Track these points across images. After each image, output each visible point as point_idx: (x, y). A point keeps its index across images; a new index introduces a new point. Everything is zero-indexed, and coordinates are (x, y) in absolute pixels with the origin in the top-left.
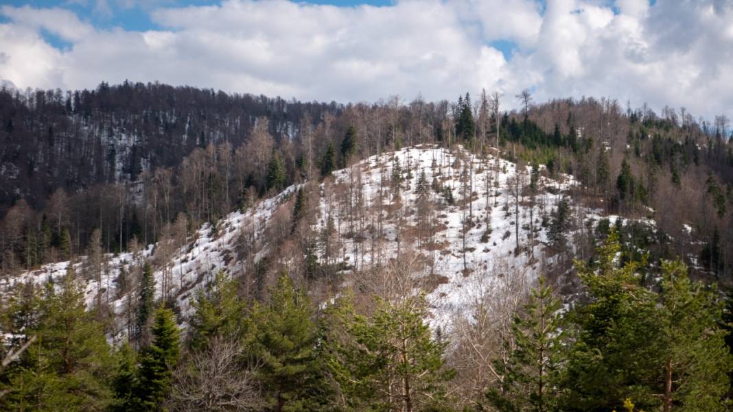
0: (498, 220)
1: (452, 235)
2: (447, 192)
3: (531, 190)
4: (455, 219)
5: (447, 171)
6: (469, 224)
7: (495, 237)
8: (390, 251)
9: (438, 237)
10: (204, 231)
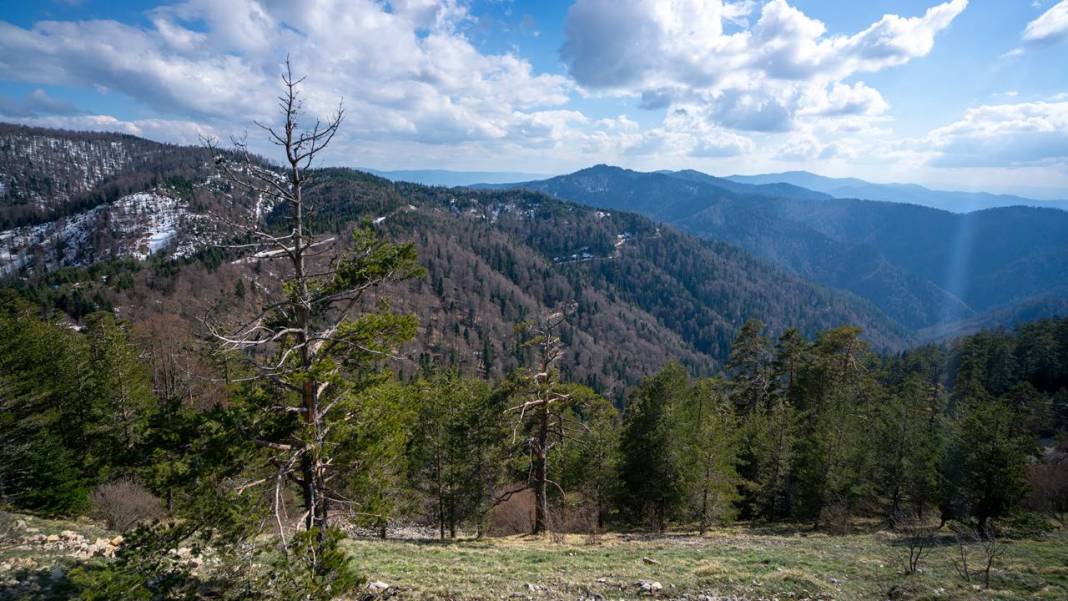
0: (166, 218)
1: (153, 222)
2: (151, 209)
3: (176, 208)
4: (153, 217)
5: (151, 202)
6: (158, 218)
7: (166, 222)
8: (135, 227)
9: (149, 223)
10: (68, 220)
